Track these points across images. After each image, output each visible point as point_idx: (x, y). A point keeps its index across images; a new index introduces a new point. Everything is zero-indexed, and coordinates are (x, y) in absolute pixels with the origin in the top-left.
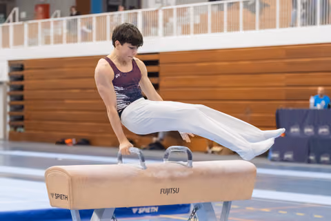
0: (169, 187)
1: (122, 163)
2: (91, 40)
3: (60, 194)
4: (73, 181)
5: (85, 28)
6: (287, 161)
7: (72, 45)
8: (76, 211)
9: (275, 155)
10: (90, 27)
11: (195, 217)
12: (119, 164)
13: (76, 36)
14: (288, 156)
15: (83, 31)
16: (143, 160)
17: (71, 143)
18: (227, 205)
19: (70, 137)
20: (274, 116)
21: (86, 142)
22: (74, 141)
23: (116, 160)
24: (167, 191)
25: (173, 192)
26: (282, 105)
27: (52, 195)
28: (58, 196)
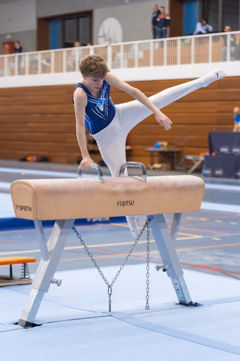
0: (124, 200)
1: (81, 177)
2: (50, 72)
3: (24, 206)
4: (37, 193)
5: (45, 62)
6: (218, 176)
7: (33, 76)
8: (39, 221)
9: (208, 172)
10: (49, 61)
11: (148, 228)
12: (79, 178)
13: (37, 69)
14: (219, 172)
15: (43, 65)
16: (101, 175)
17: (32, 160)
18: (177, 216)
19: (32, 155)
20: (207, 137)
21: (44, 159)
22: (35, 158)
23: (76, 175)
24: (123, 204)
25: (129, 204)
26: (214, 128)
27: (17, 206)
28: (22, 208)
